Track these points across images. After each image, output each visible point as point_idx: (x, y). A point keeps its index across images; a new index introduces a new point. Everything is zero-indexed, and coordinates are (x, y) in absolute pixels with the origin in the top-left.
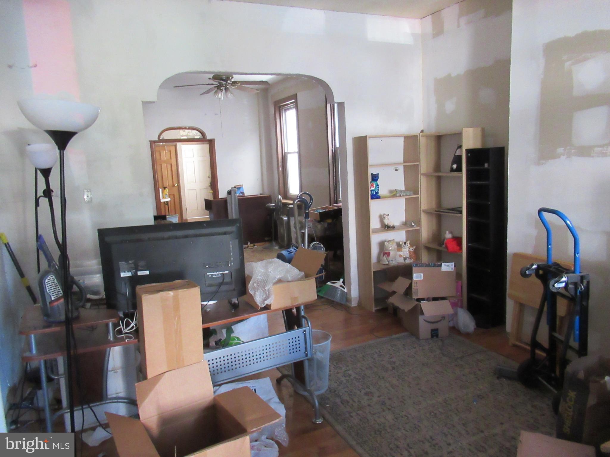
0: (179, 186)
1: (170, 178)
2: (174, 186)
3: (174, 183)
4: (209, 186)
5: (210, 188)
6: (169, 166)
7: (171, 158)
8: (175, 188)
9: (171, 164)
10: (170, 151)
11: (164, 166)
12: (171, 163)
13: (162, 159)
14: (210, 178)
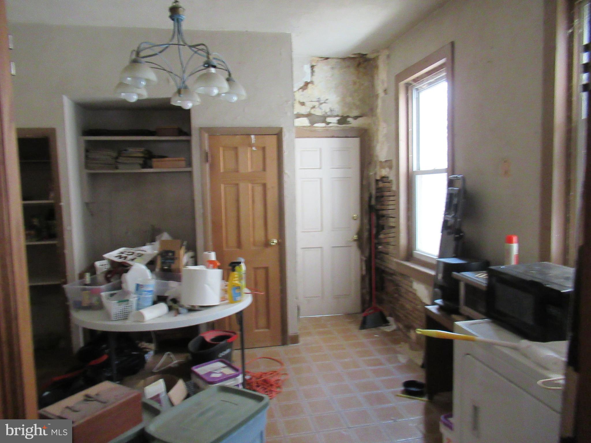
0: (281, 245)
1: (260, 223)
2: (267, 244)
3: (270, 236)
4: (355, 240)
5: (354, 245)
6: (259, 189)
7: (264, 169)
8: (268, 250)
9: (264, 185)
10: (264, 149)
11: (246, 188)
12: (263, 182)
13: (242, 170)
14: (358, 222)
